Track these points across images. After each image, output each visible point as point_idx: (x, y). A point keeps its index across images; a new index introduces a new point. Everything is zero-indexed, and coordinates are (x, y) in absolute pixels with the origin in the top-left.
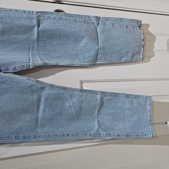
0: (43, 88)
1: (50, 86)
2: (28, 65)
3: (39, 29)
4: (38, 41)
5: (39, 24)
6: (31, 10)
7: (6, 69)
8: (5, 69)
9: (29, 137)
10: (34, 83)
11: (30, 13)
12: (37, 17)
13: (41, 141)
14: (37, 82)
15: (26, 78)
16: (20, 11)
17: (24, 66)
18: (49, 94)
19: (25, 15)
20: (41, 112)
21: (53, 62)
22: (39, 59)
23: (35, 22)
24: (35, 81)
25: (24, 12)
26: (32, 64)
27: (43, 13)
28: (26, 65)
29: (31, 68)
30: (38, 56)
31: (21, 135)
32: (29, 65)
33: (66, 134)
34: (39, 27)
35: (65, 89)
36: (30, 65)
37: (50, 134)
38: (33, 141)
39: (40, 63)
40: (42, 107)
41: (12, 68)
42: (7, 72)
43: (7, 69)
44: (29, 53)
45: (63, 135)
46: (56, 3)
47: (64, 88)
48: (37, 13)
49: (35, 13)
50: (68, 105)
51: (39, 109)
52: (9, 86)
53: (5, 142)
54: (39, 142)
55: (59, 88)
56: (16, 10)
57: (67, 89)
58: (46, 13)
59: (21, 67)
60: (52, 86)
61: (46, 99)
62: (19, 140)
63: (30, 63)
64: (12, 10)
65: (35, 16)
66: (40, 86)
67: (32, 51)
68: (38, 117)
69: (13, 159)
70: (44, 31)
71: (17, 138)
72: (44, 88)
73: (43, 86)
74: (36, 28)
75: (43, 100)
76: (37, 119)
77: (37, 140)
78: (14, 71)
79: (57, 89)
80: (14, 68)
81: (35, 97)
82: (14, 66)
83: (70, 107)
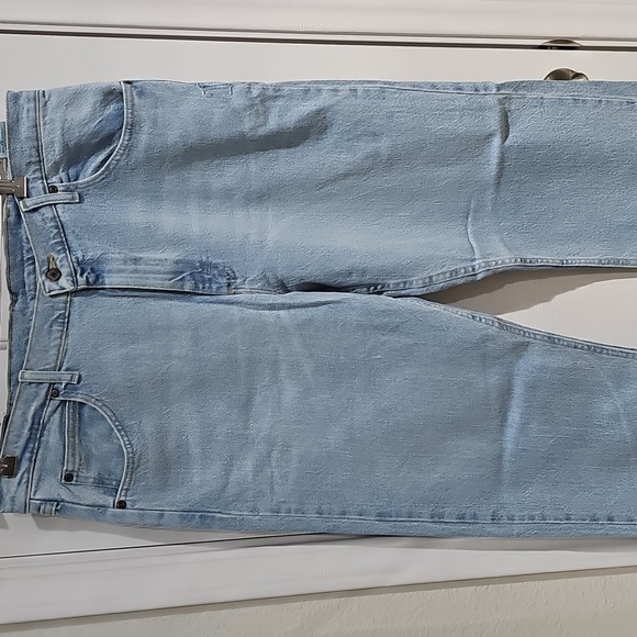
0: (520, 348)
1: (546, 339)
2: (470, 269)
3: (507, 143)
4: (498, 184)
5: (507, 127)
6: (478, 79)
7: (402, 285)
8: (398, 284)
9: (474, 516)
10: (493, 330)
11: (476, 90)
12: (501, 102)
13: (518, 535)
14: (503, 325)
15: (465, 312)
16: (445, 86)
17: (456, 271)
18: (542, 369)
19: (461, 101)
20: (511, 432)
21: (548, 256)
22: (501, 248)
23: (493, 121)
24: (497, 324)
25: (459, 88)
26: (483, 265)
27: (517, 86)
28: (463, 271)
29: (479, 277)
30: (496, 238)
31: (450, 511)
32: (473, 270)
33: (602, 513)
34: (507, 137)
35: (598, 350)
36: (477, 267)
37: (547, 512)
38: (489, 534)
39: (507, 261)
40: (515, 416)
41: (420, 282)
42: (403, 292)
43: (405, 283)
44: (466, 225)
45: (594, 519)
46: (551, 48)
47: (594, 349)
48: (499, 87)
49: (494, 91)
50: (606, 408)
51: (506, 420)
52: (410, 341)
53: (402, 532)
54: (510, 536)
55: (576, 347)
56: (433, 86)
57: (605, 351)
58: (530, 86)
59: (448, 275)
60: (552, 340)
61: (532, 387)
62: (443, 526)
63: (474, 260)
64: (419, 85)
65: (492, 100)
66: (510, 339)
67: (475, 219)
68: (502, 450)
69: (420, 593)
70: (522, 149)
71: (437, 518)
72: (525, 345)
73: (520, 339)
74: (497, 141)
75: (518, 390)
76: (500, 458)
77: (502, 530)
78: (424, 291)
79: (569, 349)
80: (427, 280)
81: (494, 378)
82: (425, 274)
83: (615, 417)
